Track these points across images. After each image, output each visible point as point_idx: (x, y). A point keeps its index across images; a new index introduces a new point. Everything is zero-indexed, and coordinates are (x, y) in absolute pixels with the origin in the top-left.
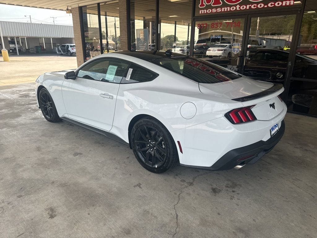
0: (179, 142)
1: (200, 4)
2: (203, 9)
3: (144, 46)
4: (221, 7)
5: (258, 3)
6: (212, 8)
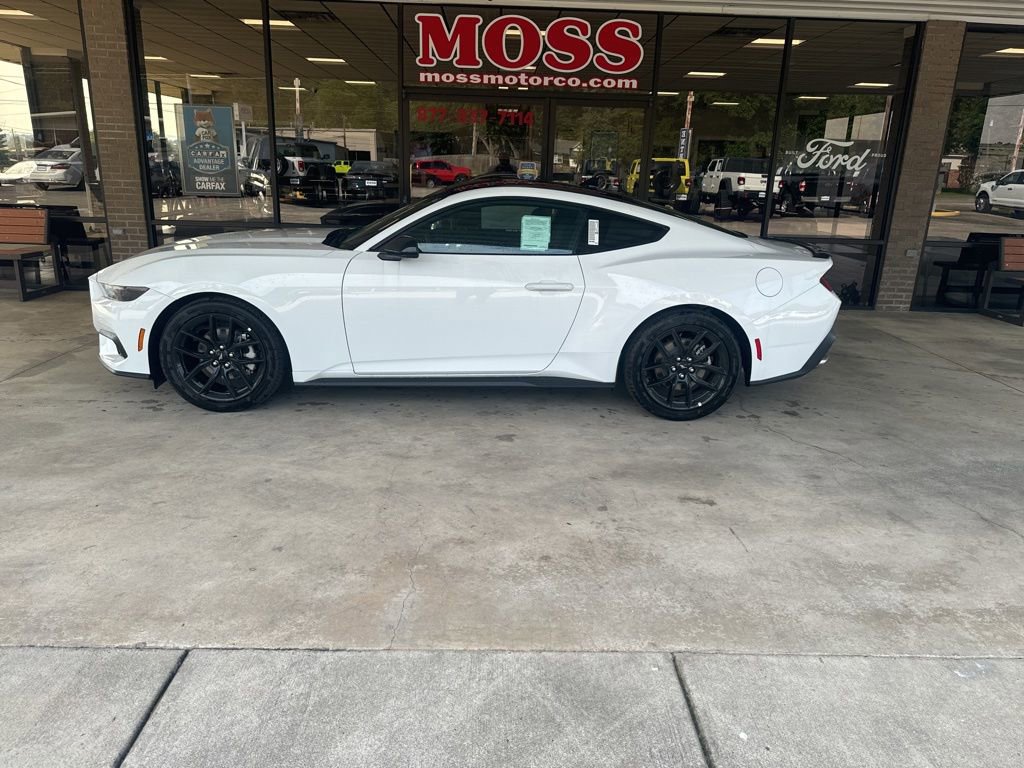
0: (757, 342)
1: (421, 56)
2: (431, 70)
3: (218, 158)
4: (481, 73)
5: (568, 76)
6: (455, 72)
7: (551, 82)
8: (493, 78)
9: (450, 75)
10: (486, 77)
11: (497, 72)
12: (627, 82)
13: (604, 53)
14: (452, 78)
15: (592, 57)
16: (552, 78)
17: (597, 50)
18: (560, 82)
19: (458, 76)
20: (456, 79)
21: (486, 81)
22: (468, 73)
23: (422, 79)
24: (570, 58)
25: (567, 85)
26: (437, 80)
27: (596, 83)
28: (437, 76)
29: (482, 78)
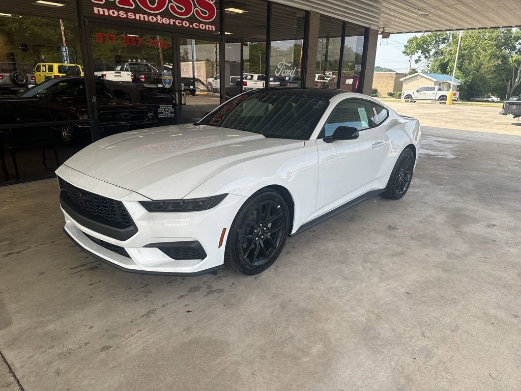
2: (102, 6)
4: (135, 11)
5: (183, 20)
6: (119, 9)
7: (174, 22)
8: (142, 16)
9: (115, 11)
10: (138, 15)
11: (144, 13)
12: (210, 27)
13: (199, 8)
14: (116, 14)
15: (193, 10)
16: (174, 20)
17: (195, 7)
18: (179, 23)
19: (120, 13)
20: (119, 14)
21: (138, 18)
22: (127, 11)
23: (96, 12)
24: (182, 9)
25: (182, 25)
26: (106, 13)
27: (196, 26)
28: (106, 11)
29: (135, 15)
